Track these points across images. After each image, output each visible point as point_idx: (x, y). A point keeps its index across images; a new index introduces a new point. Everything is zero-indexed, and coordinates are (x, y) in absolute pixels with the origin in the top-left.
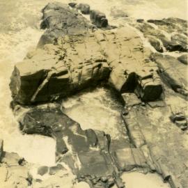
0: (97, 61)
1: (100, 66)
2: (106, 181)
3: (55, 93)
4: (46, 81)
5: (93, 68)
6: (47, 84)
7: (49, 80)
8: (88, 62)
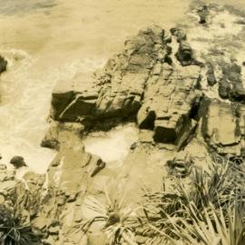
0: (131, 93)
1: (132, 99)
2: (68, 197)
3: (81, 115)
4: (74, 102)
5: (126, 99)
6: (75, 104)
7: (77, 102)
8: (123, 92)
